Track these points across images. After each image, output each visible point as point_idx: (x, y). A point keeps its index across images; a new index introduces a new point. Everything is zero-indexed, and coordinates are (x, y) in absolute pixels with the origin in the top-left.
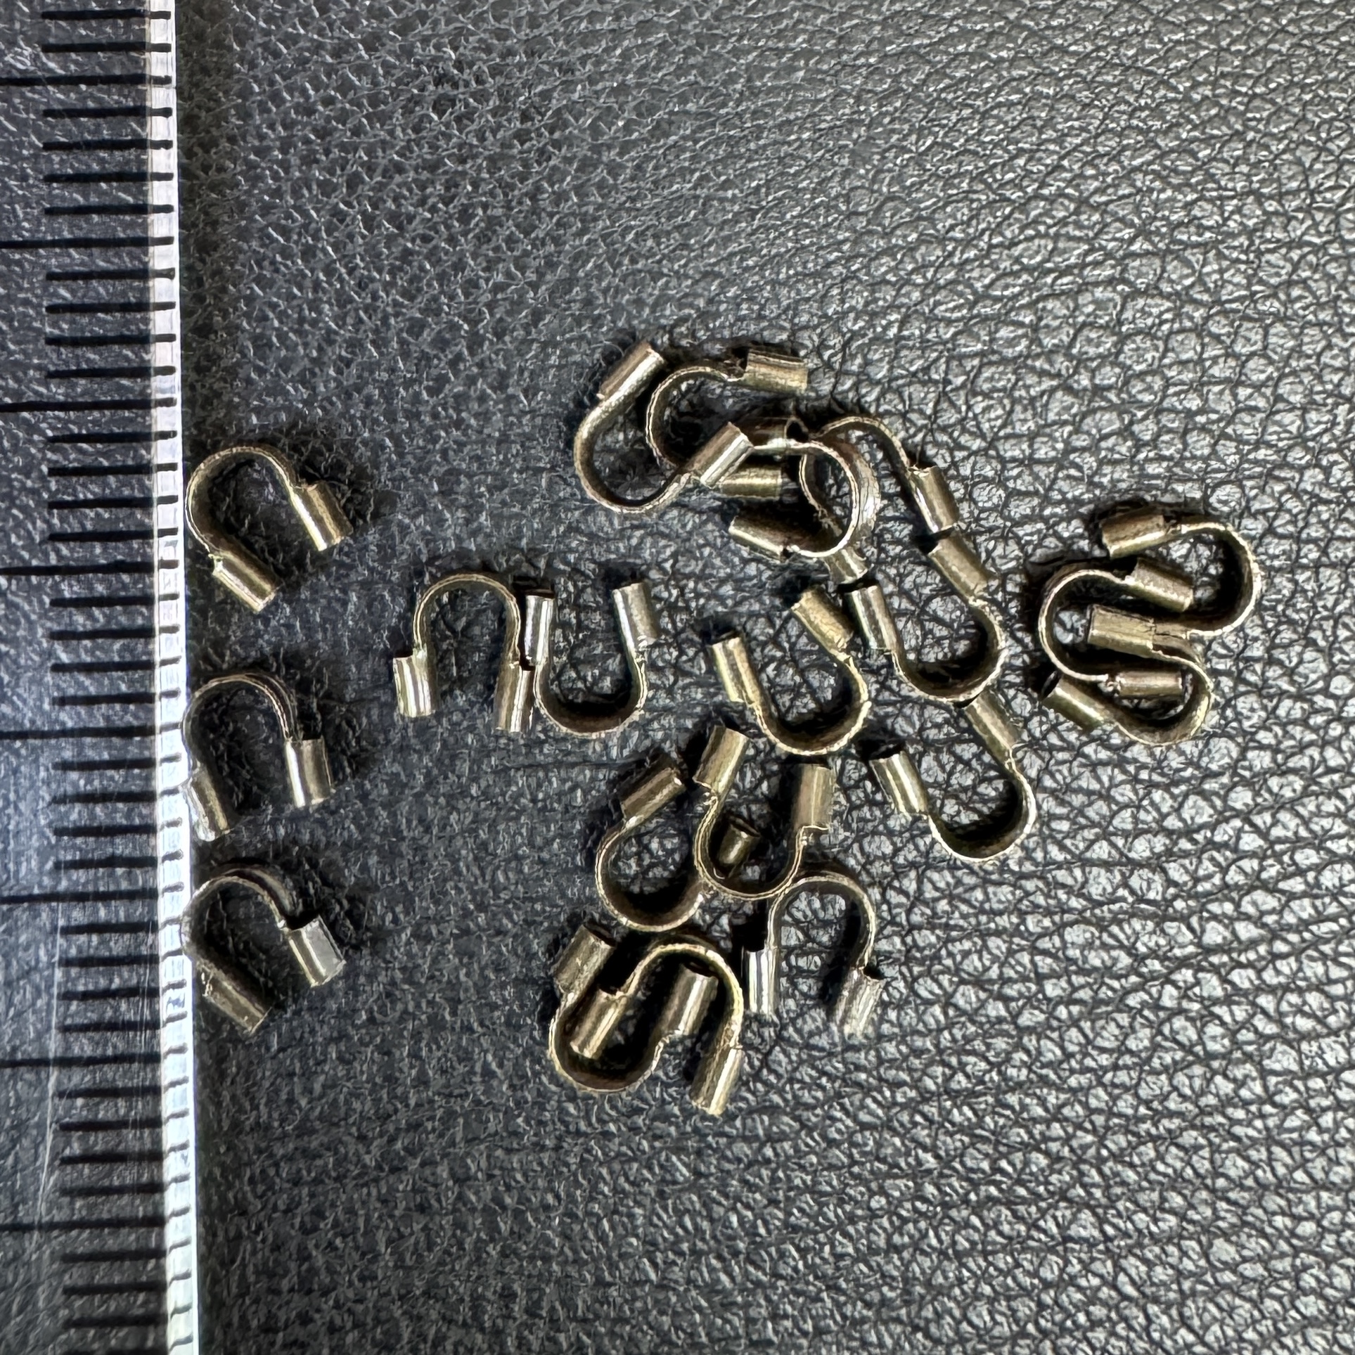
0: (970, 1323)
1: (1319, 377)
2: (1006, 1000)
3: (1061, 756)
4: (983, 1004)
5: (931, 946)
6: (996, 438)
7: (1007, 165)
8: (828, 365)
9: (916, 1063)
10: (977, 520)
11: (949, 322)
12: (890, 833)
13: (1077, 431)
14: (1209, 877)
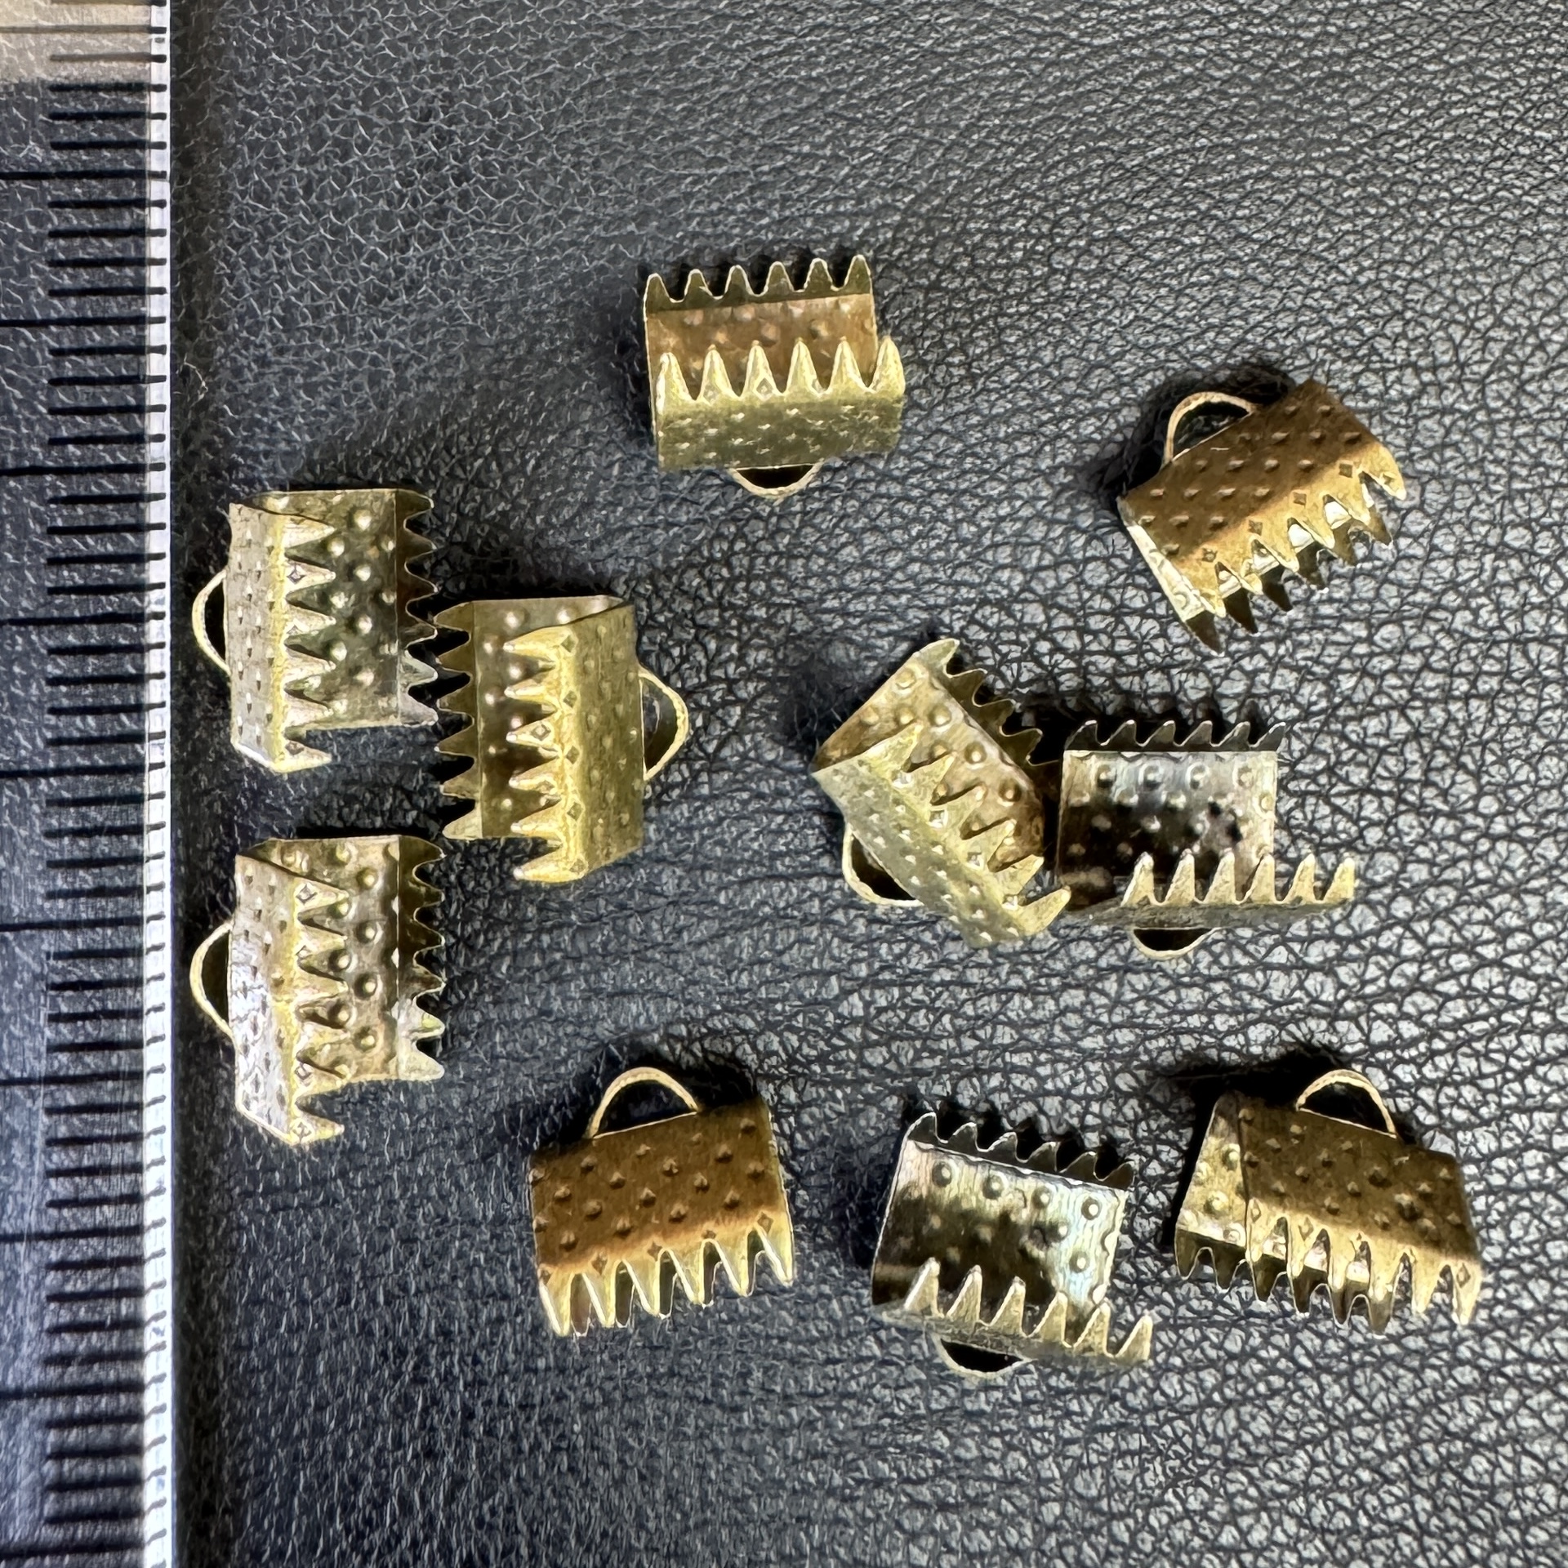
1: (1469, 529)
7: (1198, 337)
14: (1374, 981)
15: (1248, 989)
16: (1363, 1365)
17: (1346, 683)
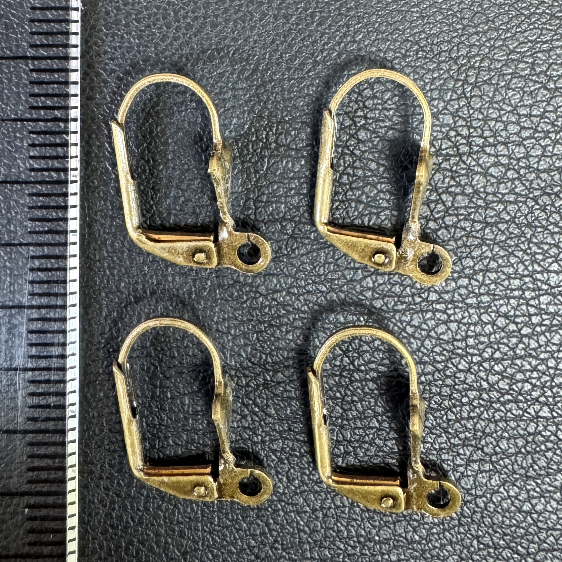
0: (500, 448)
2: (517, 324)
3: (539, 230)
4: (508, 325)
5: (488, 302)
6: (517, 106)
8: (452, 77)
9: (481, 347)
10: (509, 138)
11: (500, 61)
12: (473, 258)
13: (549, 104)
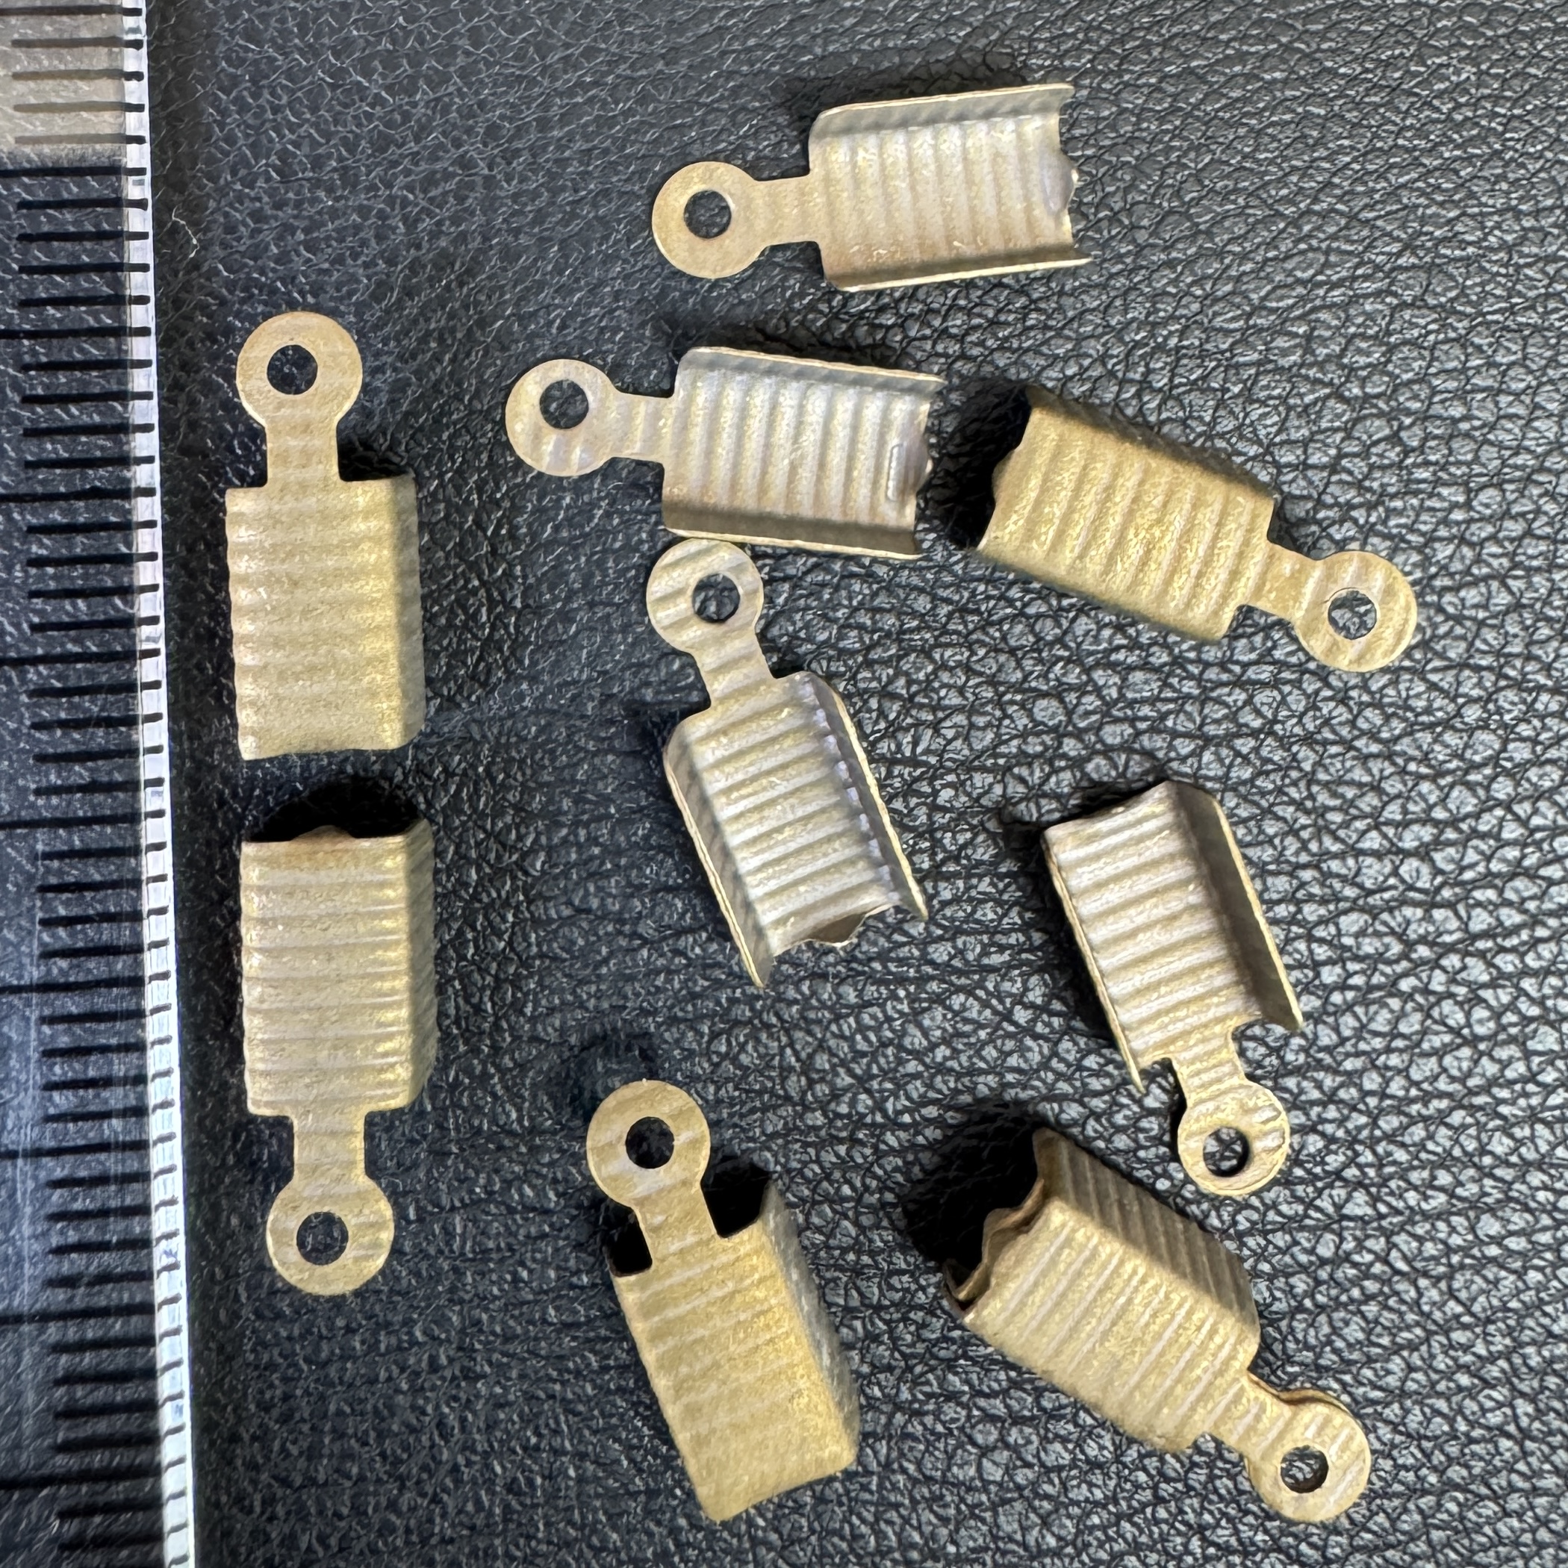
15: (1338, 876)
16: (1462, 1267)
17: (1443, 552)
